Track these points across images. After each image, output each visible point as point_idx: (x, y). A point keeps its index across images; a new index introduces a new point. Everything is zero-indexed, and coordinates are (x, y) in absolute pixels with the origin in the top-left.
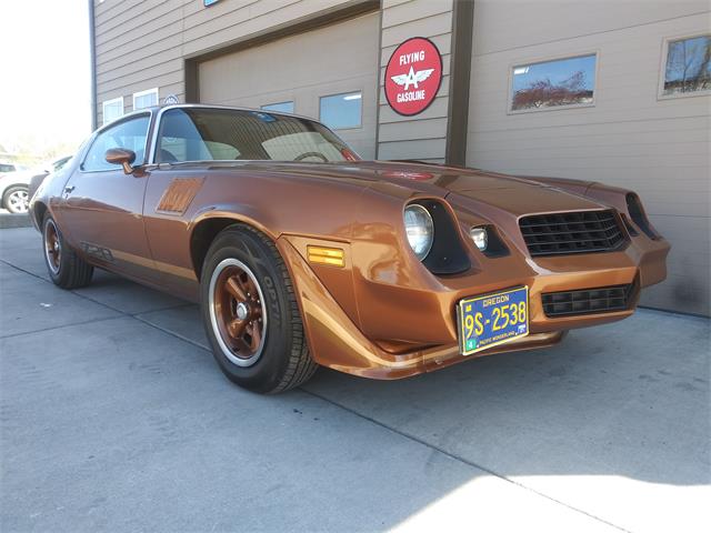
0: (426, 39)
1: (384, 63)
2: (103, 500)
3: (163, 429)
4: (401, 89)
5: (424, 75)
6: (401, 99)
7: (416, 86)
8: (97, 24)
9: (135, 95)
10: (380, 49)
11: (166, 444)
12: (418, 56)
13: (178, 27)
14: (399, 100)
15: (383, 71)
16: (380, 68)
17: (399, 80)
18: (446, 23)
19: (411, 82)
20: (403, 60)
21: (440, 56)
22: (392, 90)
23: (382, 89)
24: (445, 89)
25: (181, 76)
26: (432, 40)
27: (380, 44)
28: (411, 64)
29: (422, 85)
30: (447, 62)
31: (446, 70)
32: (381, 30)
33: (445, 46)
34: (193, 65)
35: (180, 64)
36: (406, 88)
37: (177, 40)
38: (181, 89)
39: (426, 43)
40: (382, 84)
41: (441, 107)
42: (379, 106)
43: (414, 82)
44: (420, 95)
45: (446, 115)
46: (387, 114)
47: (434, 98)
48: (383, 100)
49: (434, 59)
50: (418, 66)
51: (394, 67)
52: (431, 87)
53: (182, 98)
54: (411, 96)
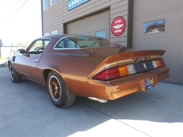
0: (121, 17)
1: (111, 23)
2: (43, 131)
3: (57, 115)
4: (115, 29)
5: (121, 26)
7: (119, 29)
8: (43, 16)
9: (52, 32)
10: (110, 20)
11: (57, 119)
12: (120, 21)
13: (62, 16)
14: (115, 32)
15: (111, 25)
16: (110, 24)
17: (115, 27)
18: (126, 13)
19: (118, 28)
20: (116, 22)
21: (125, 21)
22: (113, 30)
23: (111, 29)
24: (126, 29)
25: (62, 28)
26: (123, 17)
27: (110, 18)
28: (118, 23)
30: (127, 22)
31: (127, 24)
32: (110, 15)
33: (126, 18)
34: (65, 25)
35: (62, 25)
36: (117, 29)
37: (62, 19)
38: (62, 31)
39: (121, 18)
40: (111, 28)
41: (125, 34)
42: (110, 34)
43: (119, 27)
44: (120, 31)
45: (127, 35)
46: (112, 36)
47: (124, 31)
48: (111, 32)
49: (123, 22)
50: (120, 24)
51: (114, 24)
52: (123, 29)
53: (63, 33)
54: (118, 31)
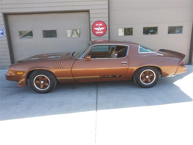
0: (102, 21)
6: (97, 33)
14: (96, 33)
15: (91, 27)
17: (96, 29)
20: (97, 25)
21: (106, 25)
26: (104, 22)
29: (102, 30)
36: (98, 31)
42: (90, 33)
44: (102, 32)
45: (108, 36)
54: (100, 33)
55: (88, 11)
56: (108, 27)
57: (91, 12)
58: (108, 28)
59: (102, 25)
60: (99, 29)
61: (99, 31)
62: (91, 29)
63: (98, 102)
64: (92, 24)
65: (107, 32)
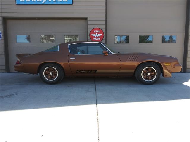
0: (100, 28)
5: (100, 35)
10: (88, 28)
14: (94, 39)
15: (89, 33)
18: (104, 26)
20: (94, 31)
21: (103, 32)
28: (96, 33)
29: (99, 37)
36: (95, 37)
44: (99, 39)
48: (89, 39)
50: (98, 33)
52: (101, 38)
54: (97, 39)
55: (86, 19)
56: (105, 33)
57: (89, 19)
58: (105, 35)
59: (99, 32)
60: (97, 36)
61: (97, 37)
62: (89, 35)
63: (97, 96)
64: (89, 30)
65: (104, 38)
